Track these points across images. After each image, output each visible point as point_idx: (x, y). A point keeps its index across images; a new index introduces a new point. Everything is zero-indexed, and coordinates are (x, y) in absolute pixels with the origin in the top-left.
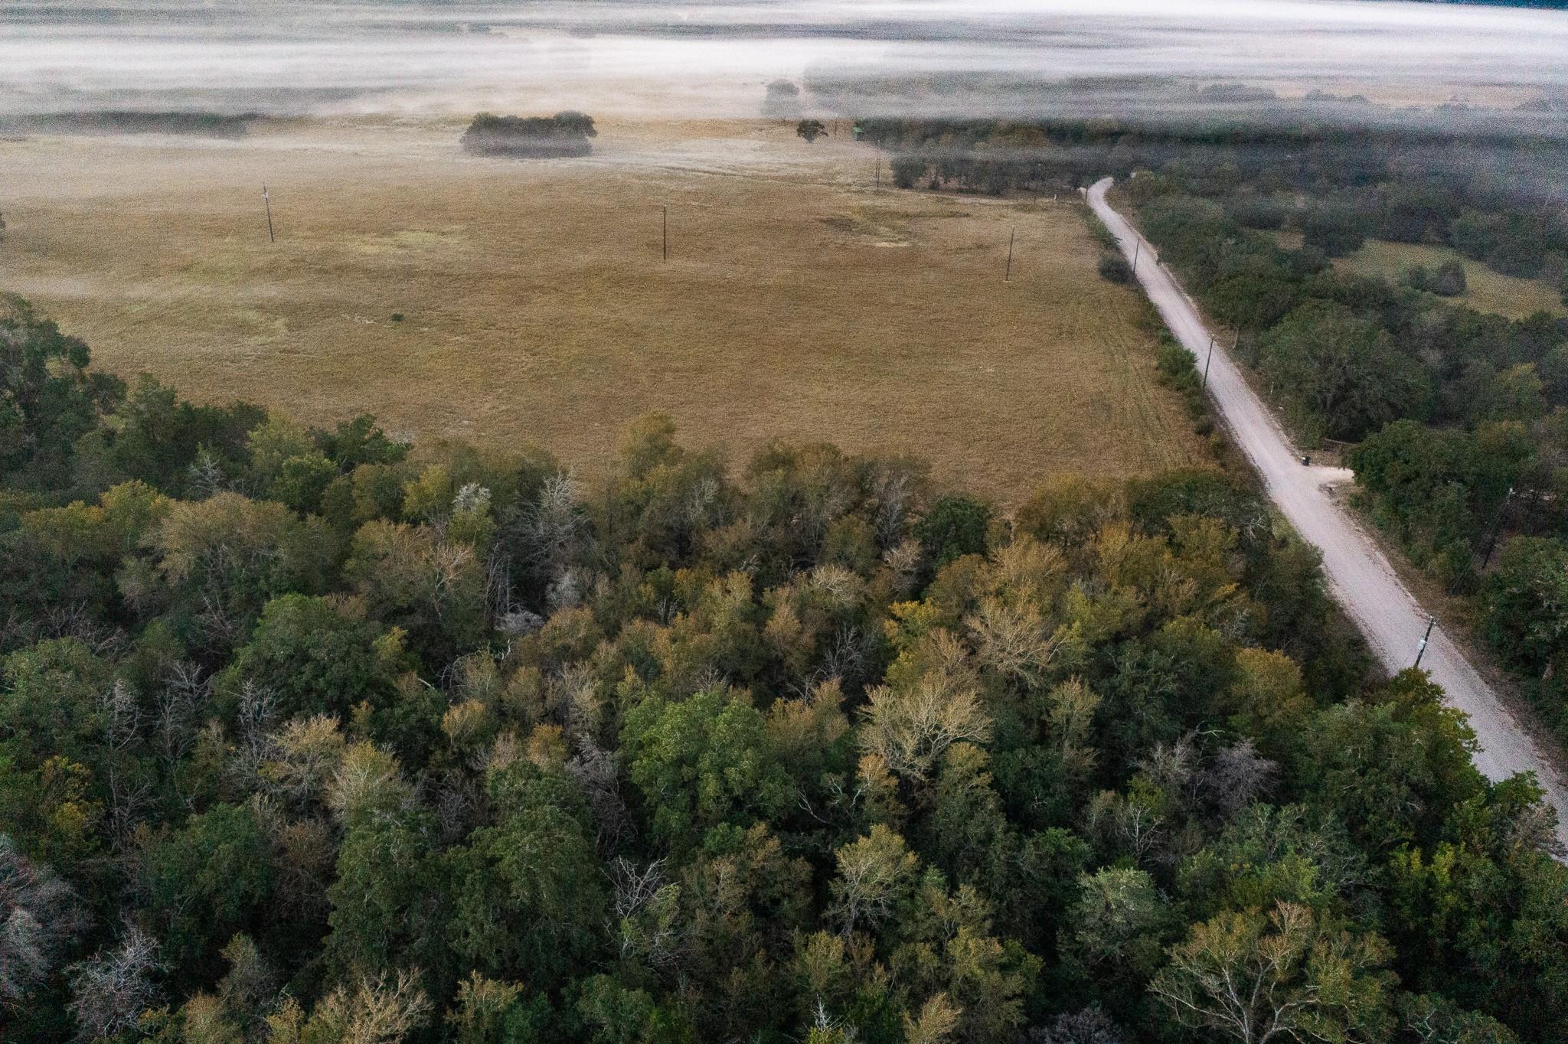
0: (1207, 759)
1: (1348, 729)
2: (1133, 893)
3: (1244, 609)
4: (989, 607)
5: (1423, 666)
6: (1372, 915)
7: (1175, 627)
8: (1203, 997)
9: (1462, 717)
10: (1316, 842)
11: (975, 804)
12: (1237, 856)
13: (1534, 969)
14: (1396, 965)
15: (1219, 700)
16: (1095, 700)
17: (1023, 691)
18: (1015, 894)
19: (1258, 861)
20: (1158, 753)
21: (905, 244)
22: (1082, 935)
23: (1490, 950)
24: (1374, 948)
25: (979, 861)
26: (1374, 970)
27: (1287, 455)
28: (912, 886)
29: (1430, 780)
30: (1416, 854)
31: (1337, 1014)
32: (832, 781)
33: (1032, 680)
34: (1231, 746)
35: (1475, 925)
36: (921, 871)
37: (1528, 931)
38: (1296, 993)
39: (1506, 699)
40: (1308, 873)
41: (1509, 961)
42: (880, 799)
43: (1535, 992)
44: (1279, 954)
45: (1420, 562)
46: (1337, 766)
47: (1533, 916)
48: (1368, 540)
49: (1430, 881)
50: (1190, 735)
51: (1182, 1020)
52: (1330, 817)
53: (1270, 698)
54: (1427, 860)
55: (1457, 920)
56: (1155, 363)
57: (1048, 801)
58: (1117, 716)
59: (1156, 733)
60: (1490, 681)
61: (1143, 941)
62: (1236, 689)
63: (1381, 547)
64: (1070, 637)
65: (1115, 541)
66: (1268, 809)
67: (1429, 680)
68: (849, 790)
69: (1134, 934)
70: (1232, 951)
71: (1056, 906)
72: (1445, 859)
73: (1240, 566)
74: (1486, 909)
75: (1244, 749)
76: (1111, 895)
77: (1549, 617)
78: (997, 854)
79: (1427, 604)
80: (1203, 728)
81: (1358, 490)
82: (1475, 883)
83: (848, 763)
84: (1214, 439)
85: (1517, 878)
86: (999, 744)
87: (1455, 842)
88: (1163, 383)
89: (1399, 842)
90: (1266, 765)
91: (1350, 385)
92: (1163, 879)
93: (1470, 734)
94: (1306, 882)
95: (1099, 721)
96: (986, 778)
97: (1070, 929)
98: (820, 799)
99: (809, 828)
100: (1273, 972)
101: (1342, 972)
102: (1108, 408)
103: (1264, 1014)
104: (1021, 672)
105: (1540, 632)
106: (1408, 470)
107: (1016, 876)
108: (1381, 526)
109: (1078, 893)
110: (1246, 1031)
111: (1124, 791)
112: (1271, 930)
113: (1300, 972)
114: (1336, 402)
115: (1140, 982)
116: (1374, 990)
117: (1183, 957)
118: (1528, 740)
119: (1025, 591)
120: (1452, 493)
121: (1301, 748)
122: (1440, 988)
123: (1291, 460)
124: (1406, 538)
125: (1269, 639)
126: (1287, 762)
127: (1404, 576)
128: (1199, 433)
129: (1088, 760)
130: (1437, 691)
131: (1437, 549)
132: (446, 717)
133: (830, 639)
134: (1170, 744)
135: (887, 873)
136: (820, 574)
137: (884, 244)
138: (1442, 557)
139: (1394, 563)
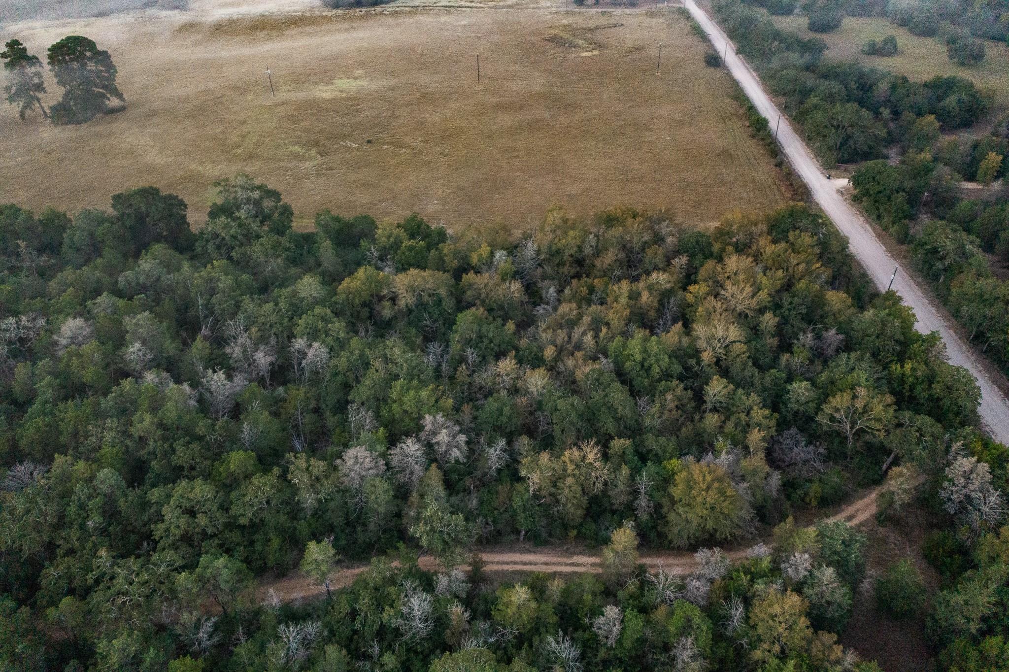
0: (818, 337)
1: (873, 322)
2: (807, 390)
3: (826, 273)
4: (729, 285)
5: (893, 288)
6: (885, 388)
7: (801, 285)
8: (832, 419)
9: (911, 309)
10: (864, 365)
11: (745, 364)
12: (838, 373)
13: (939, 399)
14: (896, 403)
15: (820, 312)
16: (777, 319)
17: (746, 316)
18: (766, 394)
19: (845, 373)
20: (801, 337)
21: (596, 53)
22: (789, 405)
23: (925, 395)
24: (889, 399)
25: (752, 384)
26: (889, 405)
27: (818, 173)
28: (731, 396)
29: (902, 338)
30: (898, 366)
31: (879, 420)
32: (692, 362)
33: (750, 314)
34: (826, 330)
35: (919, 388)
37: (937, 389)
38: (866, 415)
39: (925, 293)
40: (863, 376)
41: (931, 398)
42: (709, 365)
43: (938, 407)
44: (859, 404)
45: (886, 229)
46: (868, 335)
47: (938, 382)
48: (862, 219)
49: (903, 375)
50: (811, 328)
51: (825, 428)
52: (868, 355)
53: (840, 311)
54: (902, 367)
55: (912, 388)
56: (747, 123)
57: (767, 360)
58: (784, 324)
59: (800, 329)
60: (919, 285)
61: (811, 404)
62: (827, 308)
63: (868, 222)
64: (763, 295)
66: (846, 355)
67: (897, 294)
68: (698, 363)
69: (807, 402)
70: (846, 404)
71: (778, 396)
72: (908, 366)
73: (818, 251)
74: (923, 381)
75: (833, 332)
76: (800, 391)
77: (942, 259)
78: (757, 380)
79: (889, 249)
80: (815, 324)
81: (856, 192)
82: (919, 373)
83: (697, 353)
84: (785, 171)
85: (933, 370)
87: (910, 358)
88: (753, 137)
89: (892, 361)
90: (841, 337)
91: (849, 137)
92: (813, 384)
93: (914, 315)
94: (863, 380)
95: (778, 326)
96: (747, 354)
97: (785, 404)
98: (688, 369)
99: (687, 378)
100: (857, 409)
101: (881, 407)
102: (730, 155)
103: (853, 423)
104: (747, 311)
105: (939, 265)
106: (881, 188)
107: (765, 389)
108: (867, 211)
109: (788, 392)
110: (848, 429)
111: (792, 353)
112: (855, 397)
113: (866, 409)
114: (842, 144)
115: (810, 419)
116: (891, 411)
117: (827, 409)
118: (933, 310)
119: (741, 277)
120: (900, 198)
121: (852, 329)
122: (908, 409)
123: (821, 177)
124: (879, 217)
125: (833, 282)
126: (847, 334)
127: (879, 236)
128: (776, 166)
129: (774, 342)
130: (900, 298)
131: (894, 223)
132: (545, 353)
133: (661, 303)
134: (805, 333)
135: (724, 392)
136: (654, 275)
137: (585, 54)
138: (896, 227)
139: (874, 230)
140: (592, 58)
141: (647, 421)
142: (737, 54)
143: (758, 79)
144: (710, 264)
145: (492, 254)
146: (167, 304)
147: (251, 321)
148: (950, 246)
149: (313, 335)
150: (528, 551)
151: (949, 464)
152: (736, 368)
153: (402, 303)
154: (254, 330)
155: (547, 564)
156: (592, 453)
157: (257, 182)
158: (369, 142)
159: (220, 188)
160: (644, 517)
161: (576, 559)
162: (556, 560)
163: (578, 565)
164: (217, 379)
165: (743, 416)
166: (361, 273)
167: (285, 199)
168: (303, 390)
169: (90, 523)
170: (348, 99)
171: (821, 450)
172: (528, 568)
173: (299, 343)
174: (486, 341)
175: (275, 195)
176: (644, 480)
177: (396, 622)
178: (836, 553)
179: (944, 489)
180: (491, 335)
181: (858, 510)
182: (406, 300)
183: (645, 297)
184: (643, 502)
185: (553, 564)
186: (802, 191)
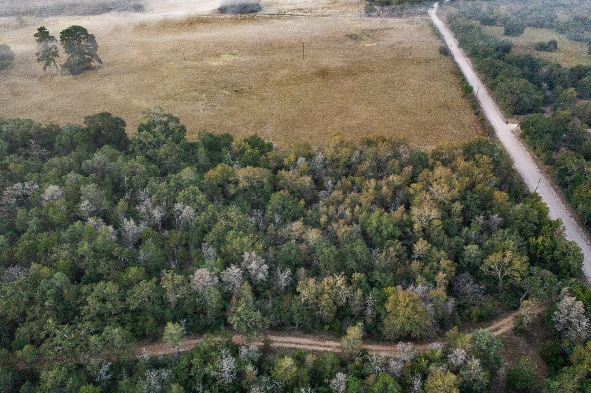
0: (487, 218)
1: (520, 211)
2: (476, 250)
3: (495, 180)
4: (435, 184)
5: (537, 191)
6: (525, 252)
7: (479, 187)
8: (490, 269)
9: (546, 204)
10: (513, 237)
11: (439, 232)
12: (496, 241)
13: (557, 260)
14: (530, 261)
15: (489, 203)
16: (462, 207)
17: (444, 204)
18: (450, 251)
19: (501, 242)
20: (477, 218)
21: (374, 44)
22: (465, 259)
23: (549, 257)
24: (525, 258)
25: (443, 245)
26: (525, 262)
27: (501, 120)
28: (429, 251)
29: (538, 222)
30: (534, 238)
31: (518, 271)
32: (408, 229)
33: (447, 202)
34: (493, 215)
35: (546, 252)
36: (431, 248)
37: (557, 253)
38: (510, 267)
39: (559, 195)
40: (511, 243)
41: (552, 259)
42: (418, 232)
43: (557, 265)
44: (506, 260)
45: (538, 156)
46: (517, 219)
47: (558, 250)
48: (524, 148)
49: (537, 244)
50: (483, 213)
51: (486, 274)
52: (516, 231)
53: (501, 204)
54: (537, 239)
55: (542, 252)
56: (460, 89)
57: (454, 230)
58: (467, 209)
59: (476, 213)
60: (555, 189)
61: (478, 259)
62: (494, 202)
63: (528, 150)
64: (455, 192)
65: (462, 164)
66: (502, 230)
67: (539, 195)
68: (412, 230)
69: (475, 258)
70: (498, 260)
71: (458, 253)
72: (540, 239)
73: (493, 167)
74: (548, 249)
75: (496, 215)
76: (471, 250)
77: (570, 175)
78: (446, 244)
79: (540, 168)
80: (486, 210)
81: (522, 132)
82: (546, 244)
83: (411, 224)
84: (480, 118)
85: (555, 242)
86: (443, 219)
87: (543, 235)
88: (463, 97)
89: (531, 235)
90: (501, 219)
91: (520, 99)
92: (480, 246)
93: (548, 208)
94: (511, 246)
95: (463, 210)
96: (441, 227)
97: (462, 258)
98: (405, 233)
99: (404, 239)
100: (505, 264)
101: (519, 263)
102: (448, 107)
103: (503, 271)
104: (444, 201)
105: (567, 179)
106: (537, 130)
107: (450, 248)
108: (528, 144)
109: (464, 250)
110: (499, 275)
111: (470, 227)
112: (504, 256)
113: (510, 264)
114: (516, 103)
115: (477, 268)
116: (525, 267)
117: (487, 262)
118: (563, 205)
119: (443, 180)
120: (548, 136)
121: (509, 215)
122: (538, 265)
124: (535, 148)
126: (505, 218)
127: (534, 159)
128: (475, 115)
129: (461, 220)
130: (541, 197)
131: (543, 152)
132: (321, 219)
133: (394, 193)
134: (479, 215)
135: (425, 248)
136: (391, 177)
137: (369, 45)
138: (544, 154)
139: (531, 154)
140: (372, 47)
141: (377, 263)
142: (458, 47)
143: (470, 63)
144: (426, 171)
145: (297, 159)
146: (107, 179)
147: (153, 191)
148: (575, 168)
149: (187, 202)
150: (299, 336)
151: (559, 301)
152: (434, 235)
153: (241, 185)
154: (154, 197)
155: (310, 345)
156: (340, 280)
157: (167, 112)
158: (236, 91)
159: (146, 115)
160: (369, 321)
161: (328, 343)
162: (315, 342)
163: (328, 347)
164: (129, 225)
165: (435, 264)
166: (219, 167)
167: (182, 122)
168: (179, 233)
169: (47, 303)
170: (227, 66)
171: (483, 287)
172: (298, 346)
173: (179, 206)
174: (287, 210)
175: (177, 120)
176: (370, 299)
177: (213, 373)
178: (481, 350)
179: (555, 316)
180: (290, 207)
181: (502, 325)
182: (243, 184)
183: (385, 188)
184: (369, 311)
185: (313, 345)
186: (490, 131)
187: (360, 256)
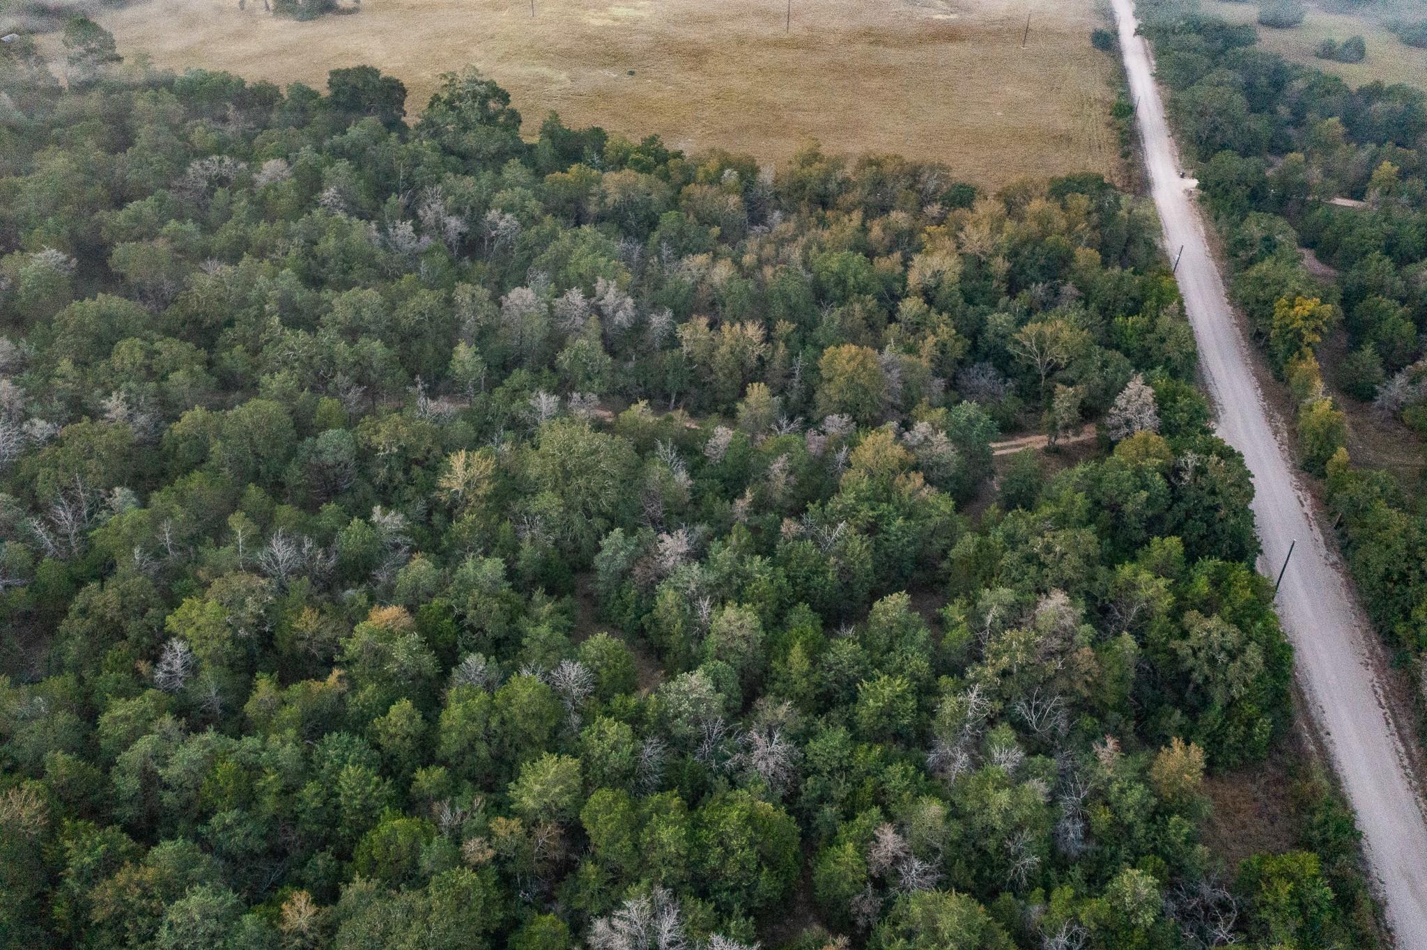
0: (1053, 290)
4: (968, 228)
7: (1052, 239)
11: (953, 294)
13: (1149, 348)
15: (1065, 269)
16: (1009, 265)
20: (1032, 286)
22: (987, 337)
25: (951, 309)
30: (1121, 318)
32: (897, 285)
33: (983, 257)
34: (1065, 286)
35: (1134, 337)
36: (929, 311)
48: (1199, 219)
51: (1018, 360)
52: (1094, 306)
53: (1085, 268)
54: (1126, 319)
58: (1017, 272)
59: (1033, 279)
62: (1073, 265)
64: (1001, 239)
68: (903, 287)
69: (1003, 332)
71: (979, 327)
72: (1132, 319)
75: (1071, 287)
76: (999, 321)
78: (959, 308)
83: (903, 279)
86: (964, 277)
95: (1010, 273)
96: (959, 286)
97: (982, 333)
98: (890, 289)
104: (978, 254)
107: (965, 318)
109: (988, 322)
115: (1004, 350)
116: (1084, 344)
117: (1019, 336)
119: (985, 221)
121: (1093, 285)
127: (1209, 237)
129: (1003, 285)
134: (1037, 283)
135: (917, 310)
136: (893, 214)
137: (940, 17)
139: (1207, 230)
145: (721, 172)
146: (369, 170)
147: (448, 192)
149: (508, 209)
152: (941, 296)
153: (609, 201)
154: (450, 199)
156: (753, 331)
157: (486, 79)
158: (631, 73)
159: (445, 82)
164: (405, 229)
166: (574, 168)
167: (515, 104)
168: (488, 265)
169: (267, 307)
170: (621, 29)
171: (1010, 385)
173: (493, 215)
174: (685, 241)
175: (504, 97)
176: (799, 362)
180: (691, 235)
181: (1029, 443)
182: (614, 197)
183: (876, 232)
184: (795, 383)
186: (1142, 186)
187: (794, 300)
